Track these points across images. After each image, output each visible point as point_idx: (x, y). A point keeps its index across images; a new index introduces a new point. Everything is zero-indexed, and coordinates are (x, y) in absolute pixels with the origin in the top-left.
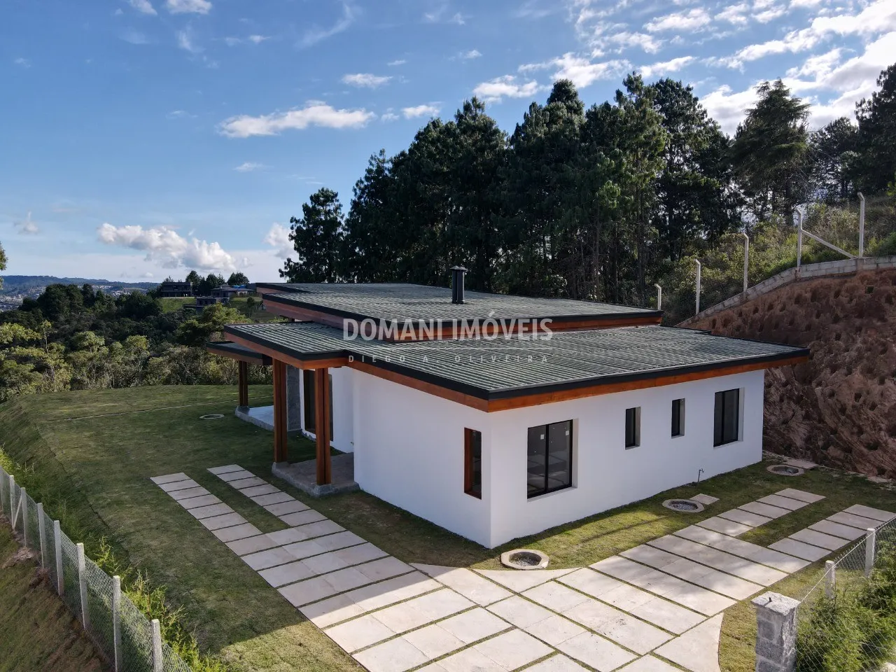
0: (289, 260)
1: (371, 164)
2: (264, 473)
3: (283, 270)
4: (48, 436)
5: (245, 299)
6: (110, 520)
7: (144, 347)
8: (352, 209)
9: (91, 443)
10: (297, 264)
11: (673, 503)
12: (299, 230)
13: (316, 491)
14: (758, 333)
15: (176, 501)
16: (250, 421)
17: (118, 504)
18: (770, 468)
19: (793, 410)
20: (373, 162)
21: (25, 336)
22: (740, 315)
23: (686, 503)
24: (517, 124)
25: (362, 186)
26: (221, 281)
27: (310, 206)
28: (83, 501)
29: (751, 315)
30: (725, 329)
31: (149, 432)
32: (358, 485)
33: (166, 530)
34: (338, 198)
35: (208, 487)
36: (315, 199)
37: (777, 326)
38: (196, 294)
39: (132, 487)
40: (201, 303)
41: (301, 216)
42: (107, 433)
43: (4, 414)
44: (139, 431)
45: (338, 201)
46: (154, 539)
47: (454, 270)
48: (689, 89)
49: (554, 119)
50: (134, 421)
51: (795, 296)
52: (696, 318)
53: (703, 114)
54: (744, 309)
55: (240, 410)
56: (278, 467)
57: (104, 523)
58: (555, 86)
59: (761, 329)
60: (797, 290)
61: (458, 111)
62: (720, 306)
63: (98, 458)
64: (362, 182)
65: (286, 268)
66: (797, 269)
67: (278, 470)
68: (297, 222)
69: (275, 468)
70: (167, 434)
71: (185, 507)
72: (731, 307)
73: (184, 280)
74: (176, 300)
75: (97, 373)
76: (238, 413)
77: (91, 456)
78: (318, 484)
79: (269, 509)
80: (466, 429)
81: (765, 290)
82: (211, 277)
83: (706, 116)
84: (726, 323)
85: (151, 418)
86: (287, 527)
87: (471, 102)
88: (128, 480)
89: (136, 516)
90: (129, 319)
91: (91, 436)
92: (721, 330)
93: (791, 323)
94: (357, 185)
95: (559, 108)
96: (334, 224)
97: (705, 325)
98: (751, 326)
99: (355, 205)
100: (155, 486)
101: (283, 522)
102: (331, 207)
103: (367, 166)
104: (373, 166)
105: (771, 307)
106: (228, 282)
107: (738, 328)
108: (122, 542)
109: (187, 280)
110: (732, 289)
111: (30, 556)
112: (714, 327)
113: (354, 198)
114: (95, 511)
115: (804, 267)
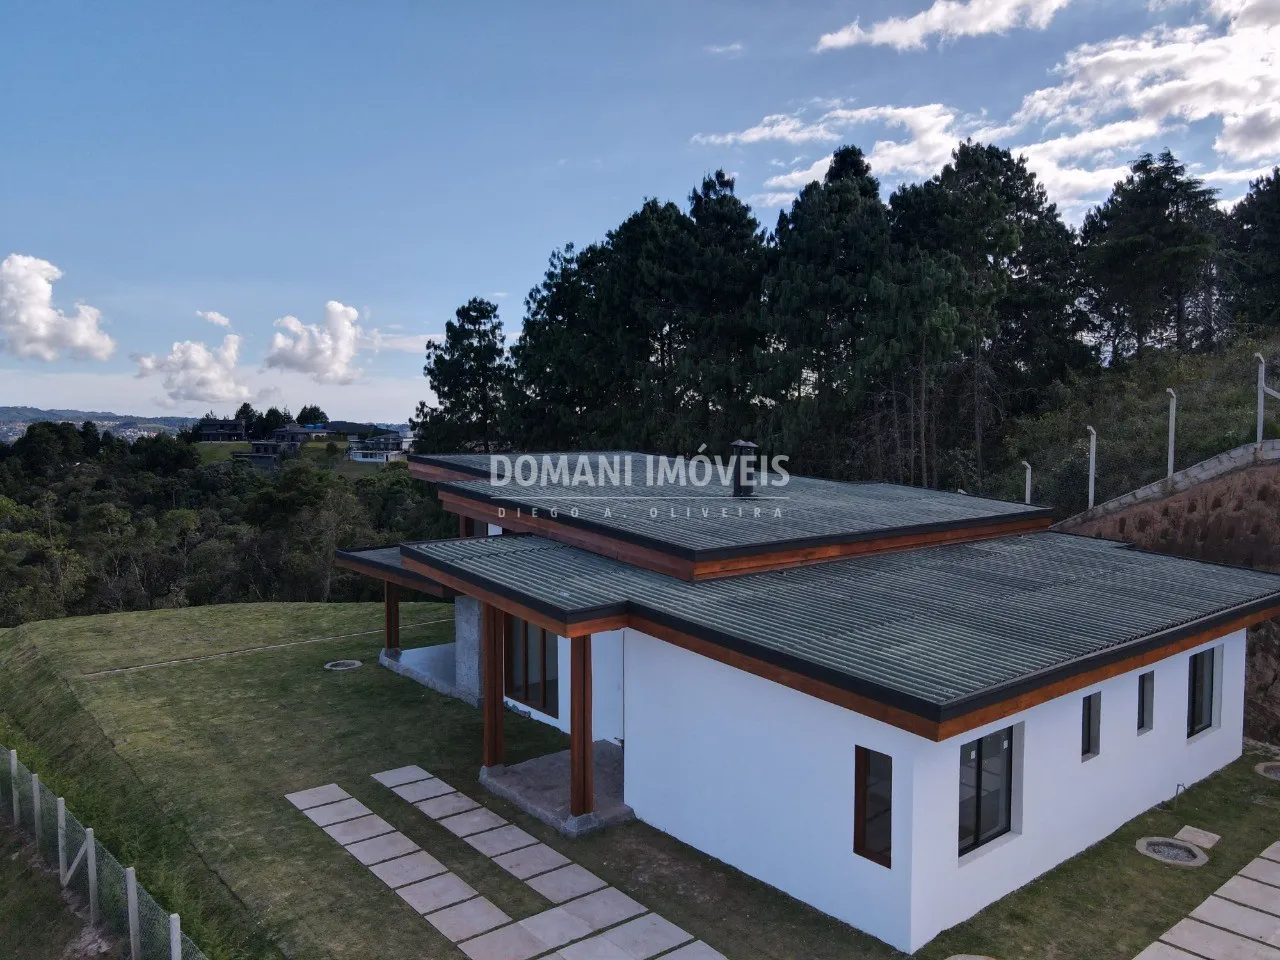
0: (423, 404)
1: (552, 264)
2: (465, 782)
3: (415, 420)
4: (94, 704)
5: (323, 445)
6: (245, 889)
7: (193, 527)
8: (524, 331)
9: (168, 721)
10: (435, 410)
11: (1150, 844)
12: (439, 359)
13: (571, 825)
14: (1199, 544)
15: (342, 848)
16: (408, 675)
17: (248, 855)
18: (1260, 768)
19: (1275, 670)
20: (556, 262)
21: (17, 515)
22: (1165, 512)
23: (1171, 845)
24: (782, 212)
25: (539, 297)
26: (287, 418)
27: (456, 324)
28: (185, 843)
29: (1185, 514)
30: (1142, 534)
31: (253, 698)
32: (632, 811)
33: (347, 917)
34: (497, 313)
35: (386, 814)
36: (462, 313)
37: (1231, 534)
38: (251, 437)
39: (260, 816)
40: (258, 451)
41: (441, 338)
42: (187, 699)
43: (5, 656)
44: (237, 694)
45: (495, 316)
46: (335, 934)
47: (736, 446)
48: (1022, 160)
49: (846, 206)
50: (221, 673)
51: (1258, 487)
52: (1090, 514)
53: (1041, 197)
54: (1173, 505)
55: (387, 655)
56: (491, 775)
57: (234, 896)
58: (836, 155)
59: (1203, 538)
60: (1261, 479)
61: (695, 191)
62: (1127, 498)
63: (187, 753)
64: (538, 291)
65: (418, 416)
66: (1258, 446)
67: (491, 781)
68: (436, 347)
69: (484, 773)
70: (283, 701)
71: (364, 860)
72: (1147, 501)
73: (232, 417)
74: (221, 446)
75: (120, 565)
76: (385, 661)
77: (175, 749)
78: (572, 813)
79: (503, 863)
80: (858, 748)
81: (1203, 476)
82: (273, 413)
83: (1046, 200)
84: (1143, 524)
85: (247, 667)
86: (548, 905)
87: (714, 178)
88: (249, 802)
89: (287, 881)
90: (151, 474)
91: (164, 704)
92: (1136, 535)
93: (1256, 530)
94: (531, 295)
95: (848, 190)
96: (493, 351)
97: (1109, 526)
98: (1186, 532)
99: (529, 325)
100: (299, 815)
101: (537, 895)
102: (486, 326)
103: (547, 267)
104: (555, 267)
105: (1217, 503)
106: (299, 419)
107: (1165, 534)
108: (279, 939)
109: (237, 416)
110: (1147, 473)
111: (105, 948)
112: (1122, 530)
113: (528, 315)
114: (212, 867)
115: (1269, 444)
